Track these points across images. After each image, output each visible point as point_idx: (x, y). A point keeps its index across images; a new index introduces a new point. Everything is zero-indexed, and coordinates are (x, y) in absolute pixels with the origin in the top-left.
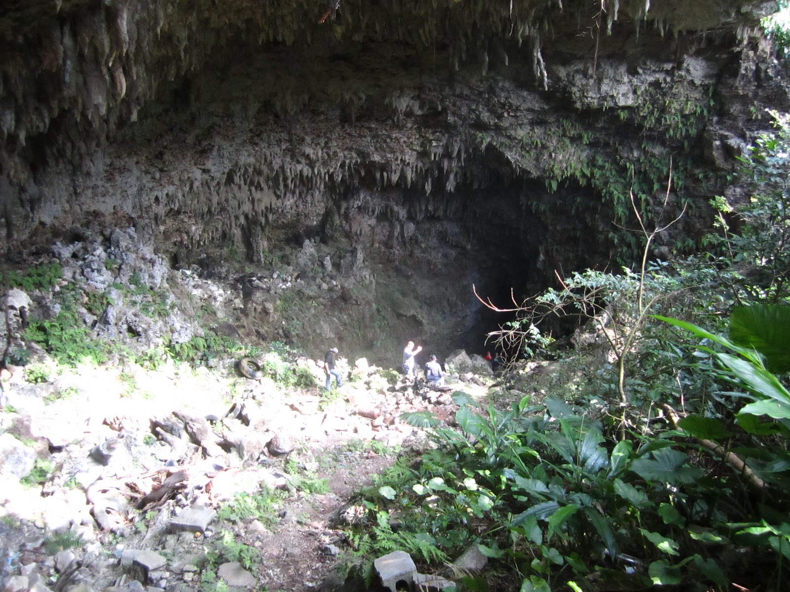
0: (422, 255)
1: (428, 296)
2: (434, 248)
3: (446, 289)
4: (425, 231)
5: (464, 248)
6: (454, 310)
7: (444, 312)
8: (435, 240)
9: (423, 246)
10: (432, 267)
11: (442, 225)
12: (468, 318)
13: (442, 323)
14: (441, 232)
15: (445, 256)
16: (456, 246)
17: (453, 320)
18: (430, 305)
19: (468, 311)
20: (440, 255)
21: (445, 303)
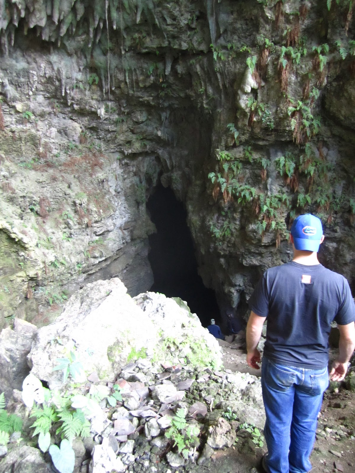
0: (20, 127)
1: (36, 198)
2: (42, 115)
3: (69, 187)
4: (18, 75)
5: (94, 115)
6: (86, 220)
7: (68, 225)
8: (40, 98)
9: (19, 106)
10: (41, 150)
11: (50, 63)
12: (111, 235)
13: (66, 244)
14: (50, 80)
15: (63, 132)
16: (82, 113)
17: (87, 239)
18: (41, 215)
19: (109, 222)
20: (54, 130)
21: (69, 210)
